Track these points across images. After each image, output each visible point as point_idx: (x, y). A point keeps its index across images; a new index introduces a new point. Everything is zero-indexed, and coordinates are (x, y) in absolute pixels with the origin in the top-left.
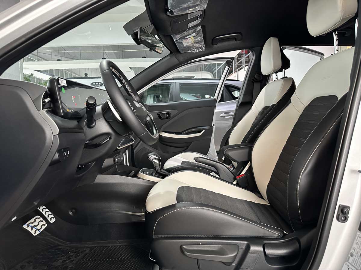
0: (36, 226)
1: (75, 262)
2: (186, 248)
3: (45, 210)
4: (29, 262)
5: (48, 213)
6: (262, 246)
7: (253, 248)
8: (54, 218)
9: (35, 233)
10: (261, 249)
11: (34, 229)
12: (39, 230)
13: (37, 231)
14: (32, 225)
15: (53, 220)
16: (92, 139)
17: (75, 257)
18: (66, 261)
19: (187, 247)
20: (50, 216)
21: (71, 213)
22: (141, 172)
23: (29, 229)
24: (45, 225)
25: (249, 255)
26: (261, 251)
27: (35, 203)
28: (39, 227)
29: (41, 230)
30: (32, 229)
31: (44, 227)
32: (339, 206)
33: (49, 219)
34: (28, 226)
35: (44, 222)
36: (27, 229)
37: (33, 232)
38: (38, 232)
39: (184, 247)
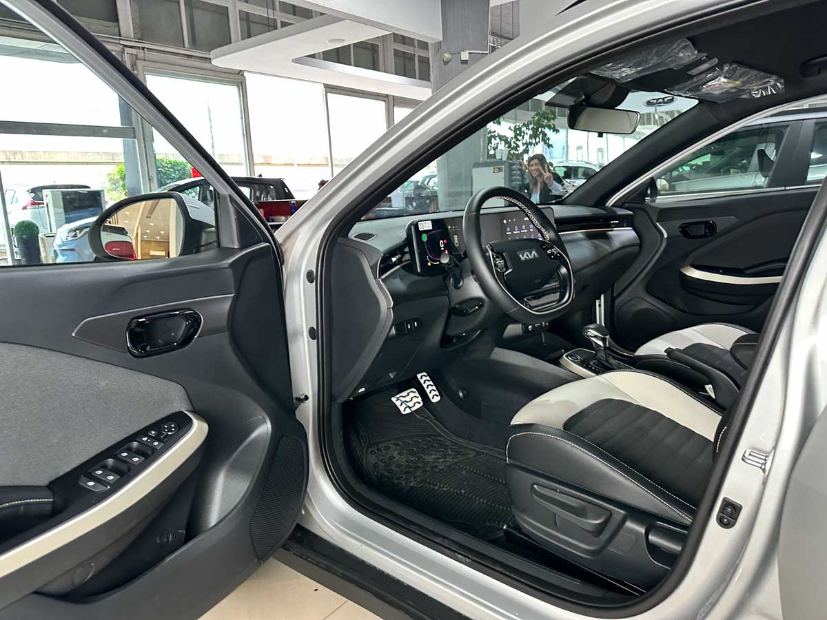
0: (407, 402)
1: (448, 464)
2: (538, 490)
3: (427, 383)
4: (395, 445)
5: (430, 388)
6: (645, 527)
7: (629, 524)
8: (437, 396)
9: (404, 411)
10: (643, 530)
11: (404, 406)
12: (410, 408)
13: (408, 409)
14: (403, 399)
15: (437, 399)
16: (461, 303)
17: (452, 458)
18: (439, 458)
19: (541, 489)
20: (433, 393)
21: (461, 394)
22: (567, 356)
23: (398, 403)
24: (419, 403)
25: (622, 532)
26: (641, 534)
27: (390, 374)
28: (411, 404)
29: (413, 409)
30: (401, 405)
31: (418, 406)
32: (725, 500)
33: (430, 396)
34: (398, 399)
35: (420, 399)
36: (396, 402)
37: (402, 409)
38: (408, 411)
39: (535, 486)
